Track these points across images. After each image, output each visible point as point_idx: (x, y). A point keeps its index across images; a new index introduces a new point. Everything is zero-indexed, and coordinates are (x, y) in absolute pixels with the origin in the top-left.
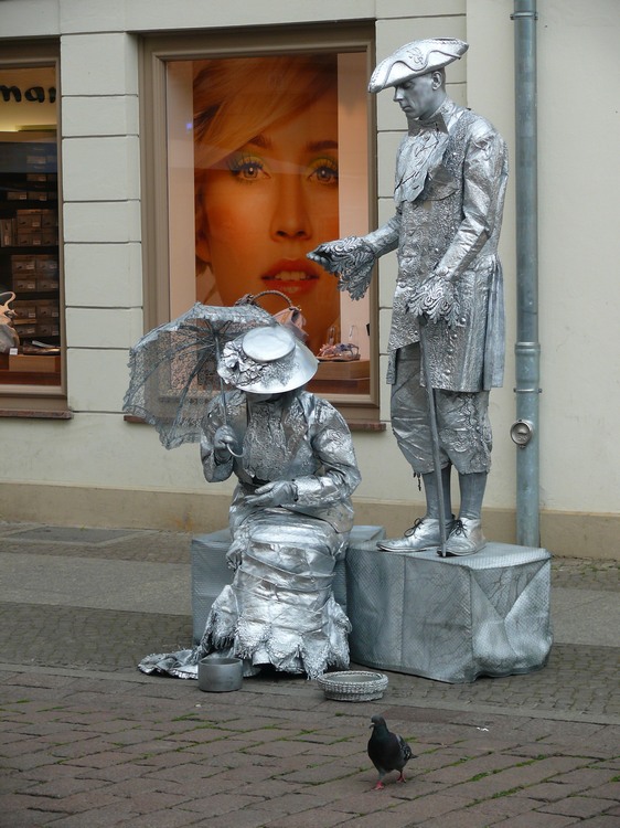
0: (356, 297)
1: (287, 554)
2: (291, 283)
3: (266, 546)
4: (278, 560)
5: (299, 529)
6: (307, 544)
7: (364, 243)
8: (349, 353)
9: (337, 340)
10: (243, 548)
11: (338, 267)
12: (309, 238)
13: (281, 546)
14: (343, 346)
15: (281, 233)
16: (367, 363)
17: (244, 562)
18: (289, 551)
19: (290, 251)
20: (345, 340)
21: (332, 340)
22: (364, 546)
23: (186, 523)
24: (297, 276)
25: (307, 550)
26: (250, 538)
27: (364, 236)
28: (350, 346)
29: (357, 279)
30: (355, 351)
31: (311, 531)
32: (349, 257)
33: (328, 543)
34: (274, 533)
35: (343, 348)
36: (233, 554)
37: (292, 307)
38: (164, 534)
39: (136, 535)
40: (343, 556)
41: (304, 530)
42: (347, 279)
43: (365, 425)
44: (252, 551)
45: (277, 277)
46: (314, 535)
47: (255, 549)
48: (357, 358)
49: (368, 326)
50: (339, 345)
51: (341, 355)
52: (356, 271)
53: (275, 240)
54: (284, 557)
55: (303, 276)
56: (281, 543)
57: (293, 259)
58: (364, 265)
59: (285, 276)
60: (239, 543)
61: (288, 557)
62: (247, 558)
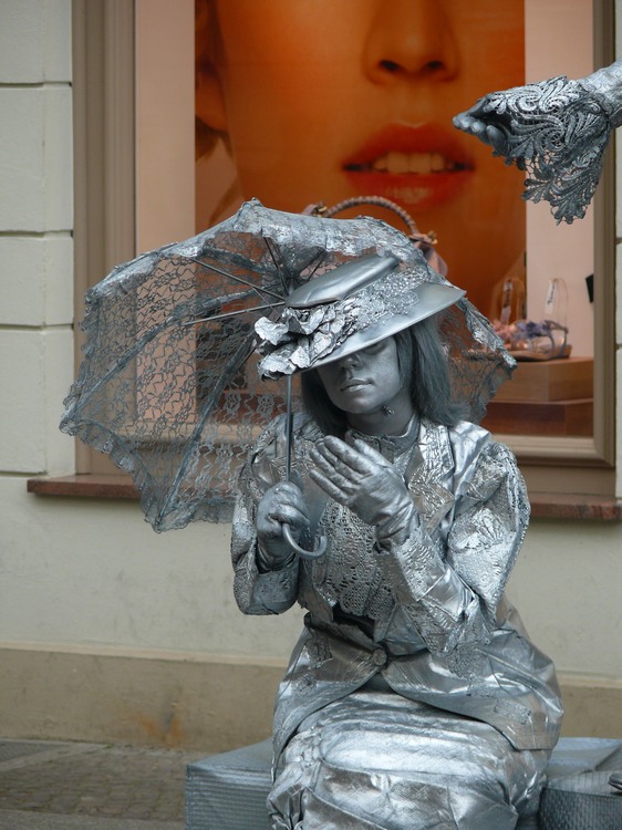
0: (566, 216)
1: (408, 797)
2: (410, 179)
3: (360, 780)
4: (387, 811)
5: (435, 742)
6: (453, 777)
7: (584, 93)
8: (545, 342)
9: (519, 311)
10: (306, 782)
11: (525, 146)
12: (452, 78)
13: (395, 779)
14: (532, 325)
15: (389, 66)
16: (586, 366)
17: (308, 814)
18: (412, 791)
19: (409, 107)
20: (537, 312)
21: (506, 312)
22: (582, 785)
23: (168, 729)
24: (424, 164)
25: (454, 790)
26: (322, 760)
27: (586, 76)
28: (548, 326)
29: (569, 175)
30: (559, 338)
31: (463, 748)
32: (551, 125)
33: (501, 774)
34: (378, 751)
35: (533, 332)
36: (283, 797)
37: (417, 235)
38: (116, 752)
39: (52, 755)
40: (534, 806)
41: (448, 744)
42: (546, 174)
43: (581, 509)
44: (328, 789)
45: (380, 165)
46: (470, 757)
47: (334, 786)
48: (564, 352)
49: (590, 281)
50: (522, 324)
51: (528, 347)
52: (567, 157)
53: (375, 81)
54: (401, 804)
55: (437, 163)
56: (394, 772)
57: (416, 126)
58: (584, 143)
59: (396, 164)
60: (298, 773)
61: (410, 805)
62: (317, 806)
